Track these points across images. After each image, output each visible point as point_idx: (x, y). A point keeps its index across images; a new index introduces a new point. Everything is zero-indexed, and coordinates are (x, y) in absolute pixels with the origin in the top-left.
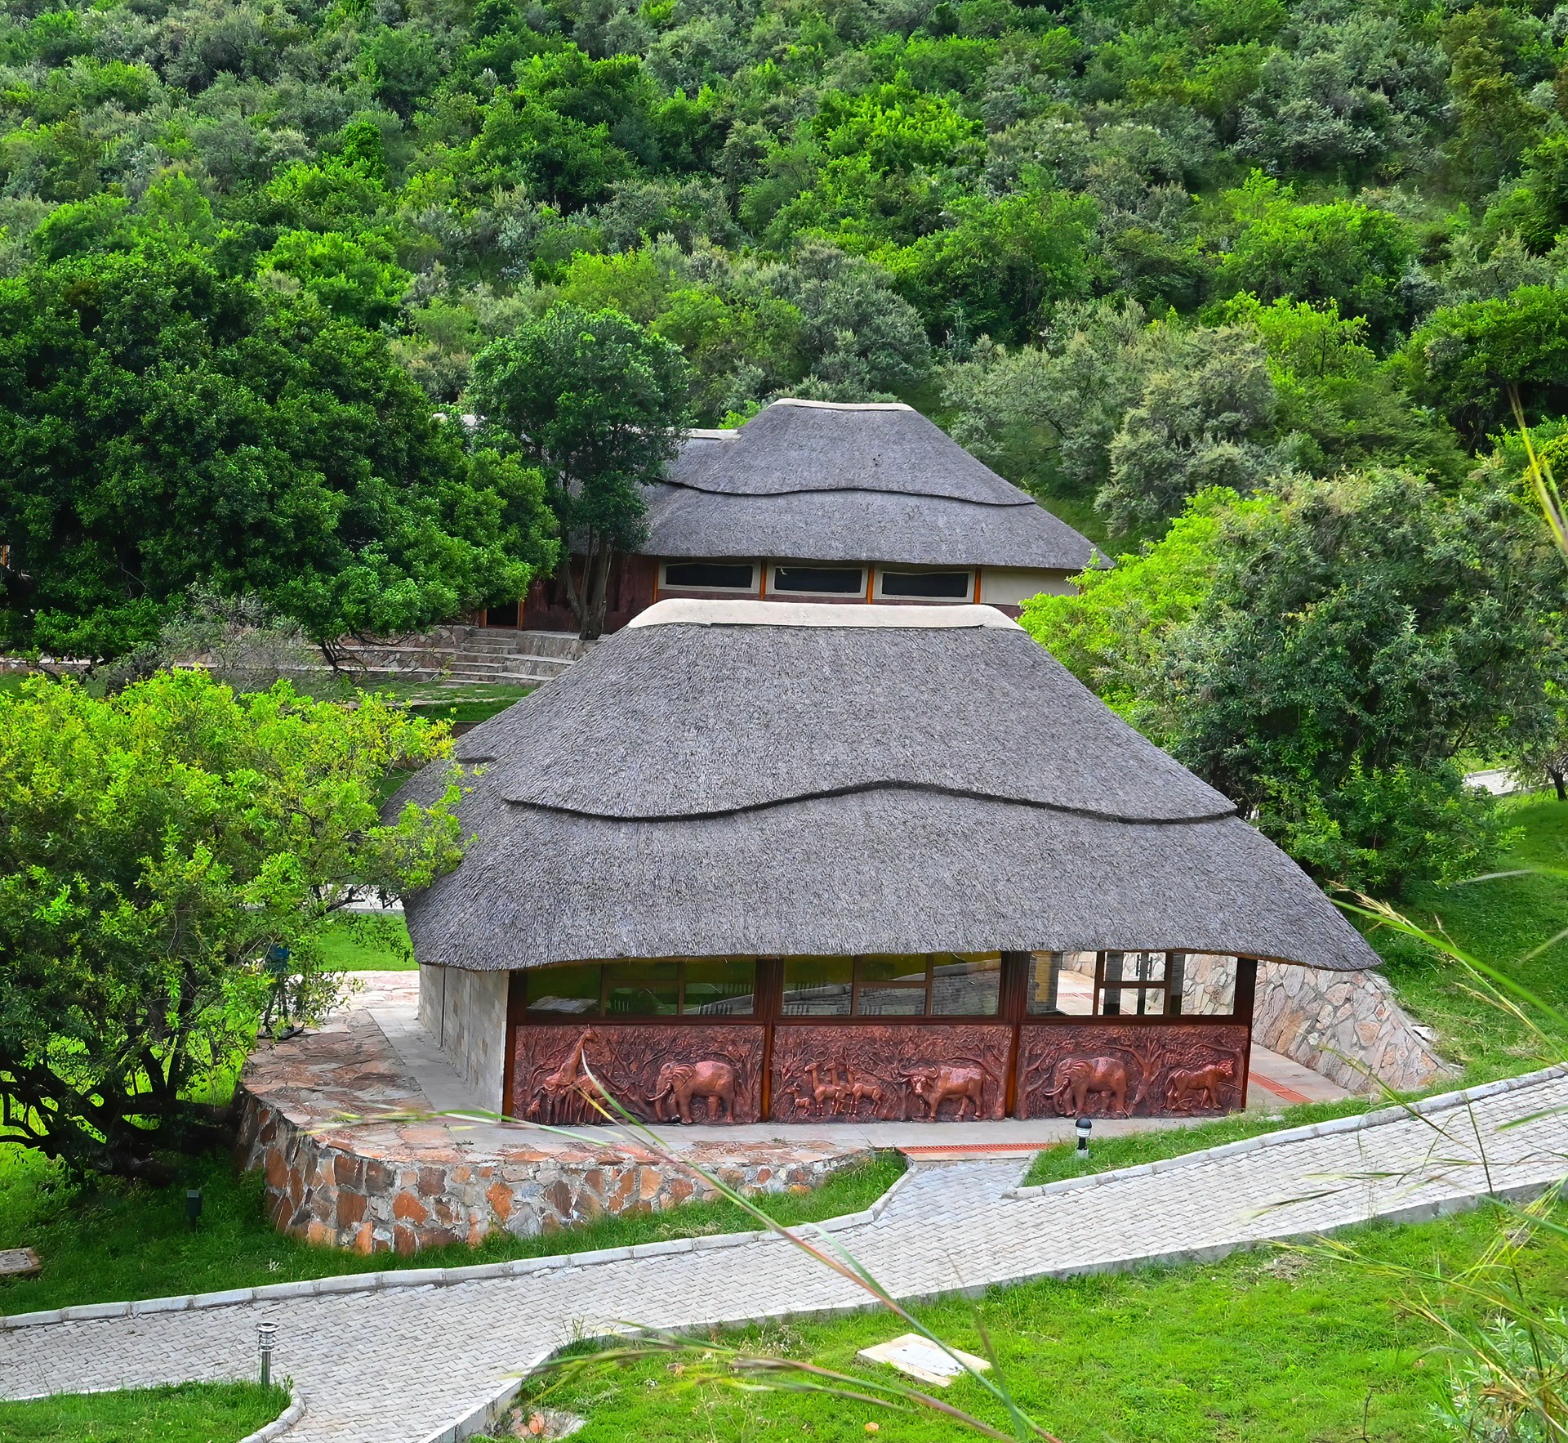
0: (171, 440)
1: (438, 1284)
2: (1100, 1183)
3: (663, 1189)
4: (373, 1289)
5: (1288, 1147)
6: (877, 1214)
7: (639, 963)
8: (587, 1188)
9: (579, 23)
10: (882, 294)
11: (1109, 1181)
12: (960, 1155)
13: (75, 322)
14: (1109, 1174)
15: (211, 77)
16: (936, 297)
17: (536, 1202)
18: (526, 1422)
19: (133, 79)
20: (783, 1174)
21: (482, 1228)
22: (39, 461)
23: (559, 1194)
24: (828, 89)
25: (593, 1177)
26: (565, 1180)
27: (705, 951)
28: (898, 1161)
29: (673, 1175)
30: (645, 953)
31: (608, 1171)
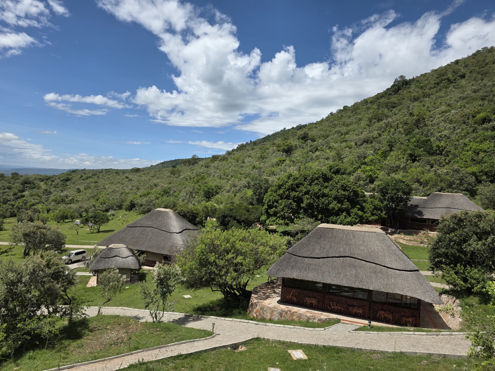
0: (314, 196)
1: (256, 324)
2: (366, 333)
3: (297, 317)
4: (247, 323)
5: (407, 335)
6: (325, 329)
7: (296, 279)
8: (285, 315)
9: (425, 133)
10: (467, 175)
11: (368, 333)
12: (350, 323)
13: (303, 179)
14: (369, 332)
15: (363, 144)
16: (481, 175)
17: (277, 315)
18: (241, 348)
19: (351, 145)
20: (317, 319)
21: (268, 317)
22: (296, 198)
23: (281, 314)
24: (466, 141)
25: (286, 313)
26: (282, 312)
27: (307, 279)
28: (338, 321)
29: (299, 315)
30: (297, 278)
31: (289, 312)
